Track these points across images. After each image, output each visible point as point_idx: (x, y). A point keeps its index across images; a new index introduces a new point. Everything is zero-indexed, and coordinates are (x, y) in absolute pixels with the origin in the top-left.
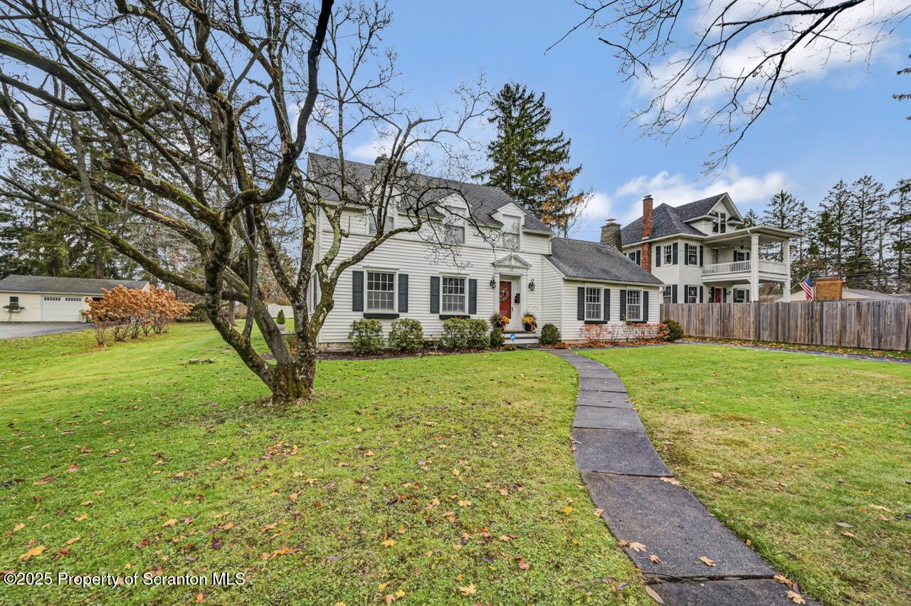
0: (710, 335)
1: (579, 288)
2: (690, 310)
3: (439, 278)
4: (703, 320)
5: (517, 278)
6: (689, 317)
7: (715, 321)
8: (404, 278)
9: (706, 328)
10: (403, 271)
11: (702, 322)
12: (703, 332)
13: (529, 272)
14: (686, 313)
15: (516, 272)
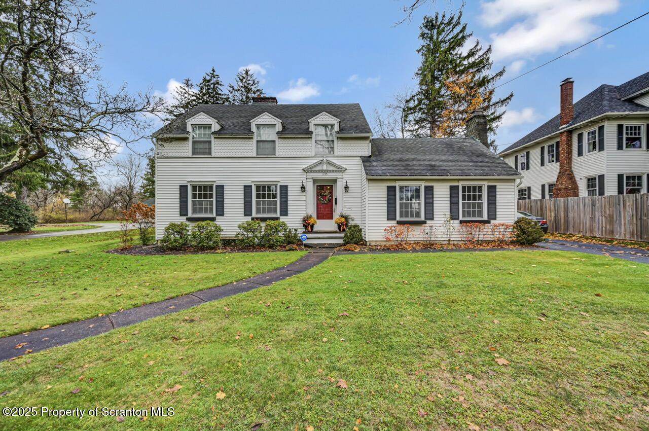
0: (622, 237)
1: (388, 187)
2: (593, 205)
3: (251, 186)
4: (611, 216)
5: (335, 181)
6: (593, 212)
7: (628, 218)
8: (221, 188)
9: (616, 227)
10: (219, 183)
11: (611, 219)
12: (612, 232)
13: (346, 175)
14: (588, 209)
15: (330, 176)
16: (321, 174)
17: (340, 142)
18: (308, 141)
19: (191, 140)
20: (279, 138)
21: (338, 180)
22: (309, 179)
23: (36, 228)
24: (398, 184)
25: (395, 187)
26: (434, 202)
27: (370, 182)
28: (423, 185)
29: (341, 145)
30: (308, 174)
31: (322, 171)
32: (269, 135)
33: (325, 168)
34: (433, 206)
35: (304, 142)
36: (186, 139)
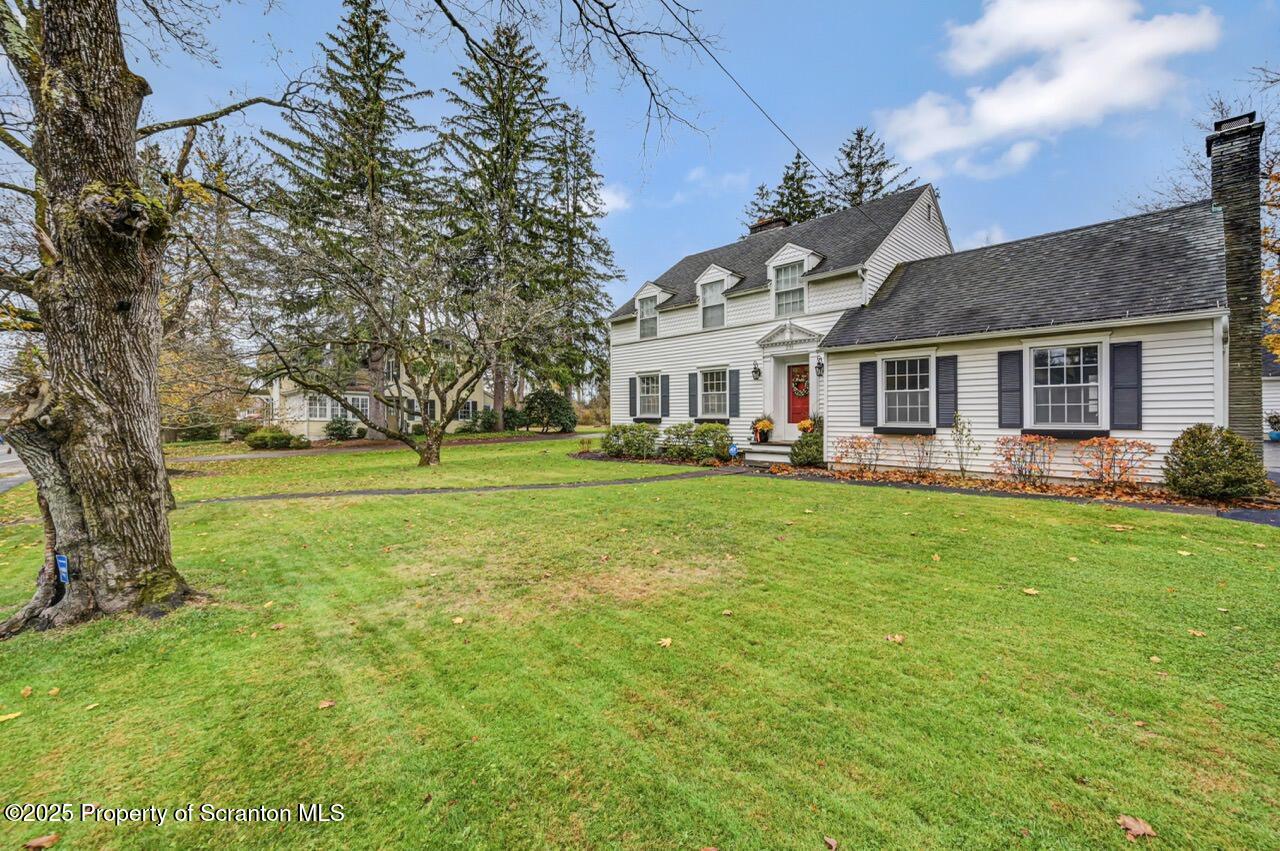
16: (784, 348)
17: (813, 288)
18: (764, 298)
19: (639, 320)
20: (728, 299)
21: (811, 355)
22: (768, 357)
23: (578, 428)
24: (880, 359)
25: (874, 364)
26: (959, 389)
27: (830, 358)
28: (933, 355)
29: (813, 294)
30: (766, 350)
31: (784, 343)
32: (714, 297)
33: (787, 336)
34: (956, 399)
35: (760, 299)
36: (634, 320)
